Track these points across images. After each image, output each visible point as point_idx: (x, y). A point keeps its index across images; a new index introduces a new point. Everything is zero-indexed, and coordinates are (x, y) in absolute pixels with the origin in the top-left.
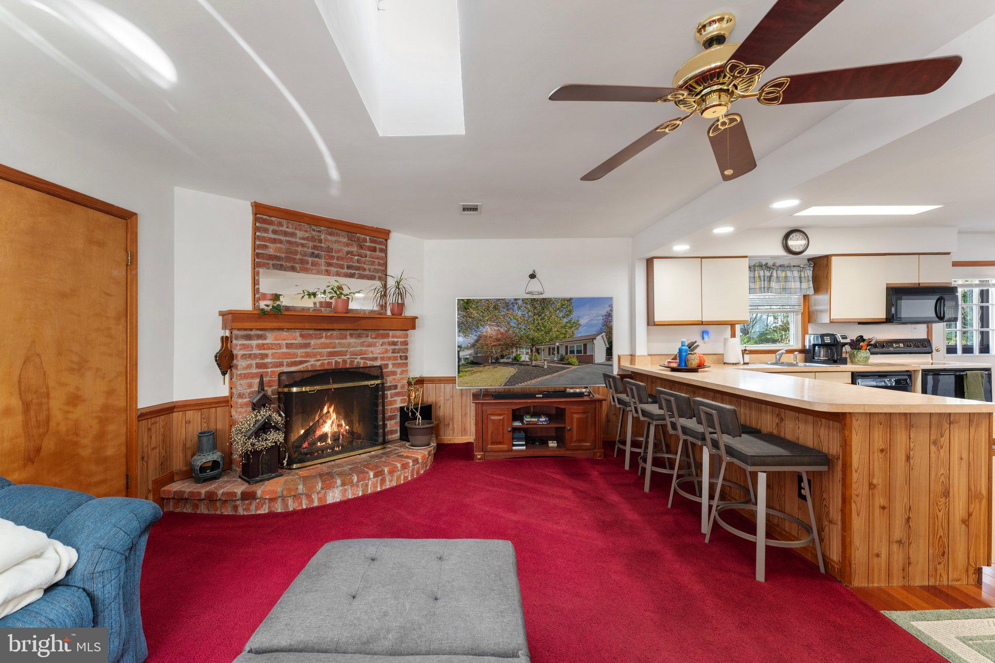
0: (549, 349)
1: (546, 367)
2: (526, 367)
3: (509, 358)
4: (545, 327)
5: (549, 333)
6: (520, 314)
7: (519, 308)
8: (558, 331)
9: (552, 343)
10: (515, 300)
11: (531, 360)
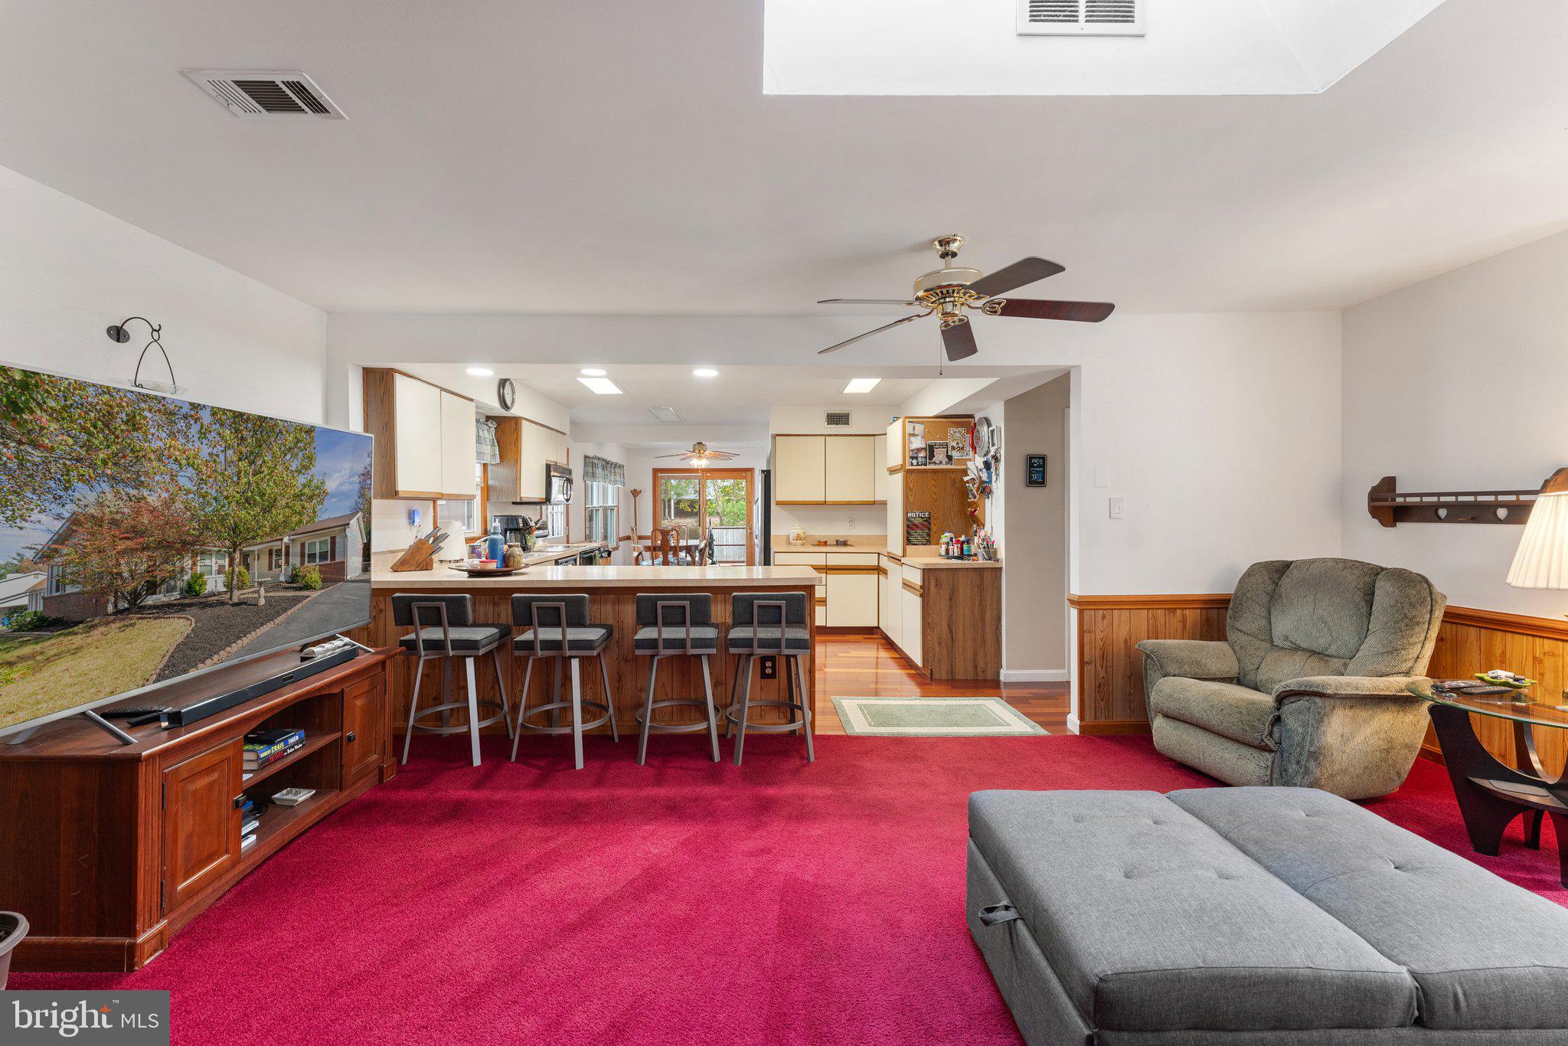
0: (271, 552)
1: (262, 602)
2: (216, 610)
3: (173, 589)
4: (262, 495)
5: (270, 512)
6: (205, 451)
7: (203, 434)
8: (287, 506)
9: (276, 536)
10: (195, 406)
11: (229, 587)
